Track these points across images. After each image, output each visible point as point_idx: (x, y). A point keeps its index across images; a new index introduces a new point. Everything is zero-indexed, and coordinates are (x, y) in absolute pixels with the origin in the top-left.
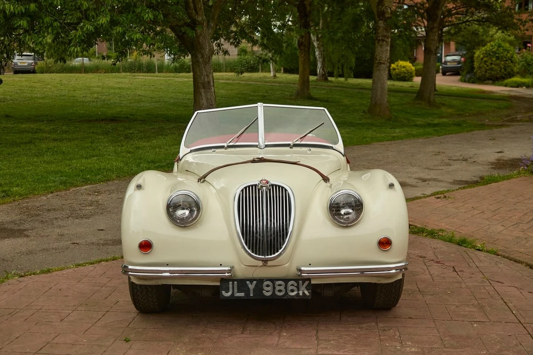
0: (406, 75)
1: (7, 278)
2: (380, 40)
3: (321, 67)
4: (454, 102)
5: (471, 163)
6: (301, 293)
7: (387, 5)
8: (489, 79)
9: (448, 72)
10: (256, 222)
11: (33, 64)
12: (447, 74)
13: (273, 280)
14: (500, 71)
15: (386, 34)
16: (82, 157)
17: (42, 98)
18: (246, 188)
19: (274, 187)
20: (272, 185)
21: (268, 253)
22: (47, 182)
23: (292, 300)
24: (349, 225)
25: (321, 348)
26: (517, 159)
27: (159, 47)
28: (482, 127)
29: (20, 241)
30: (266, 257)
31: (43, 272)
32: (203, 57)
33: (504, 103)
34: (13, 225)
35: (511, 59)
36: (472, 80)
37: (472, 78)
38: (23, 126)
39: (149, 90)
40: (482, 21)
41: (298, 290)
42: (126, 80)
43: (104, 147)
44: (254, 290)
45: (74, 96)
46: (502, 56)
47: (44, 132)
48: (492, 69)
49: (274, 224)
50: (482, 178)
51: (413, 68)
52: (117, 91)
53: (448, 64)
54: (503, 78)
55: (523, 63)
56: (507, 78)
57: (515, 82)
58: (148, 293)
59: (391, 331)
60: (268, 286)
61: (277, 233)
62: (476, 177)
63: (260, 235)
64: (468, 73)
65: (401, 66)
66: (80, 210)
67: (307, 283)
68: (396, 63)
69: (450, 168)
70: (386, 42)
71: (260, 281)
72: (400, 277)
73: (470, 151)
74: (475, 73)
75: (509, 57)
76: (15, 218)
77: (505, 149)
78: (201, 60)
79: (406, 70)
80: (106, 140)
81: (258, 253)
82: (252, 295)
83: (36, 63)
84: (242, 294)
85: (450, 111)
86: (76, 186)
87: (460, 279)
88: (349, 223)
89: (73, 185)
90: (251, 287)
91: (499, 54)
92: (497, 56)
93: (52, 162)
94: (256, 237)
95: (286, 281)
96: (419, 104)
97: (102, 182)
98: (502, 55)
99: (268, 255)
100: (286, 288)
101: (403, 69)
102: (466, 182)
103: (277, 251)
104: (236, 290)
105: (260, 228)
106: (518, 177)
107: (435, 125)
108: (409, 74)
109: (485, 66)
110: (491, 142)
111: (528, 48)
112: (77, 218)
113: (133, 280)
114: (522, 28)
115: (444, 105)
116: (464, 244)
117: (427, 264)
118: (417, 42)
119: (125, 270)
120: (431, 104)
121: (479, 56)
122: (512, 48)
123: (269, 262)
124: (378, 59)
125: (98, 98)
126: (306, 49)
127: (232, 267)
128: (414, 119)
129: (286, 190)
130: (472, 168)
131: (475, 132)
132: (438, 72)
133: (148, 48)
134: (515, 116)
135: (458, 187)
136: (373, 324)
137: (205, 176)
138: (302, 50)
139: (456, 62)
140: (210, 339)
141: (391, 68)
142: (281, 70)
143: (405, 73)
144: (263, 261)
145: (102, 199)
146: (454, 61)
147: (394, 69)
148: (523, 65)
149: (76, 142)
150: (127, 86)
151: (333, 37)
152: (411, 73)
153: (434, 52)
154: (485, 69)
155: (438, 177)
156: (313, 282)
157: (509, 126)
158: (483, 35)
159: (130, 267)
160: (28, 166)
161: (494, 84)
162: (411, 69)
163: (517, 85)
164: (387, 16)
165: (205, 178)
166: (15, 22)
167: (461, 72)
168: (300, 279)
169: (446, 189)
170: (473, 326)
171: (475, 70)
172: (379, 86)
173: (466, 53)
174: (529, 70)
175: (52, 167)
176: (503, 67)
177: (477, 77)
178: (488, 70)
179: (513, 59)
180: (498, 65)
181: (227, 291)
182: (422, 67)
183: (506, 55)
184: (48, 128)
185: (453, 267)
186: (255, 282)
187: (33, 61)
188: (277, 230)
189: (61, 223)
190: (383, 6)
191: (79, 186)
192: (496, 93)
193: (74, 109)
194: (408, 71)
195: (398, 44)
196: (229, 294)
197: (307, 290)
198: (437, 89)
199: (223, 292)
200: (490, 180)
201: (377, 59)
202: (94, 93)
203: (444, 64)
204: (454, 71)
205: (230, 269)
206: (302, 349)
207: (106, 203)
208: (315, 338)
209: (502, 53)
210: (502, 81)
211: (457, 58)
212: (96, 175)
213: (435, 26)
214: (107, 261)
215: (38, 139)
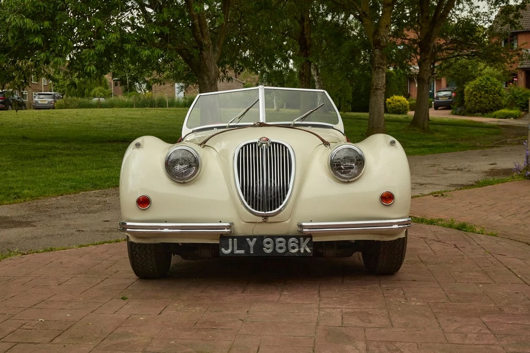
0: (401, 108)
1: (10, 255)
2: (377, 67)
3: (321, 100)
4: (447, 129)
5: (466, 172)
6: (302, 251)
7: (382, 35)
8: (478, 111)
9: (440, 107)
10: (256, 183)
11: (53, 102)
12: (439, 108)
13: (273, 237)
14: (489, 103)
15: (382, 62)
16: (93, 168)
17: (59, 125)
18: (245, 146)
19: (274, 145)
20: (273, 143)
21: (268, 209)
22: (57, 187)
23: (294, 257)
24: (350, 180)
25: (324, 303)
26: (509, 169)
27: (169, 77)
28: (474, 147)
29: (27, 229)
30: (267, 213)
31: (46, 251)
32: (209, 79)
33: (495, 130)
34: (21, 218)
35: (499, 93)
36: (463, 112)
37: (463, 111)
38: (39, 144)
39: (159, 120)
40: (470, 56)
41: (300, 248)
42: (139, 113)
43: (114, 160)
44: (255, 247)
45: (89, 124)
46: (490, 90)
47: (58, 148)
48: (481, 102)
49: (274, 184)
50: (477, 182)
51: (408, 102)
52: (130, 120)
53: (440, 99)
54: (492, 110)
55: (510, 95)
56: (496, 111)
57: (504, 114)
58: (147, 255)
59: (395, 290)
60: (268, 243)
61: (277, 193)
62: (472, 181)
63: (259, 196)
64: (459, 106)
65: (396, 100)
66: (87, 207)
67: (308, 240)
68: (391, 98)
69: (447, 176)
70: (382, 69)
71: (261, 238)
72: (403, 235)
73: (465, 164)
74: (465, 107)
75: (497, 91)
76: (23, 213)
77: (498, 162)
78: (207, 82)
79: (401, 104)
80: (116, 155)
81: (258, 209)
82: (252, 252)
83: (55, 101)
84: (242, 252)
85: (443, 136)
86: (85, 191)
87: (462, 253)
88: (350, 178)
89: (82, 189)
90: (252, 244)
91: (487, 88)
92: (485, 90)
93: (63, 172)
94: (256, 198)
95: (287, 237)
96: (414, 130)
97: (111, 187)
98: (490, 88)
99: (268, 211)
100: (287, 245)
101: (398, 103)
102: (462, 185)
103: (278, 207)
104: (236, 247)
105: (260, 189)
106: (512, 181)
107: (429, 146)
108: (404, 107)
109: (475, 99)
110: (484, 158)
111: (515, 82)
112: (84, 213)
113: (132, 239)
114: (509, 62)
115: (437, 131)
116: (464, 228)
117: (428, 243)
118: (410, 78)
119: (123, 227)
120: (425, 130)
121: (469, 91)
122: (499, 83)
123: (269, 218)
124: (375, 85)
125: (110, 125)
126: (307, 79)
127: (232, 224)
128: (409, 142)
129: (286, 148)
130: (467, 175)
131: (468, 151)
132: (431, 107)
133: (158, 76)
134: (504, 140)
135: (454, 189)
136: (376, 285)
137: (205, 142)
138: (303, 80)
139: (447, 97)
140: (210, 297)
141: (387, 102)
142: (284, 106)
143: (400, 106)
144: (263, 216)
145: (109, 200)
146: (445, 96)
147: (390, 103)
148: (510, 98)
149: (88, 157)
150: (139, 117)
151: (332, 67)
152: (406, 107)
153: (427, 82)
154: (475, 102)
155: (435, 182)
156: (315, 240)
157: (499, 147)
158: (472, 71)
159: (128, 224)
160: (41, 175)
161: (483, 115)
162: (406, 103)
163: (505, 116)
164: (382, 44)
165: (205, 143)
166: (31, 38)
167: (452, 106)
168: (301, 235)
169: (443, 190)
170: (479, 287)
171: (465, 103)
172: (376, 110)
173: (457, 89)
174: (516, 103)
175: (65, 176)
176: (491, 100)
177: (467, 110)
178: (477, 102)
179: (501, 92)
180: (487, 98)
181: (227, 249)
182: (415, 102)
183: (494, 88)
184: (62, 146)
185: (455, 245)
186: (255, 239)
187: (53, 100)
188: (277, 190)
189: (68, 217)
190: (378, 35)
191: (88, 191)
192: (486, 122)
193: (88, 133)
194: (402, 105)
195: (393, 80)
196: (229, 251)
197: (309, 247)
198: (430, 119)
199: (223, 249)
200: (485, 183)
201: (373, 86)
202: (108, 122)
203: (436, 99)
204: (446, 106)
205: (229, 224)
206: (303, 304)
207: (113, 203)
208: (317, 296)
209: (490, 87)
210: (491, 113)
211: (449, 93)
212: (105, 182)
213: (428, 57)
214: (110, 242)
215: (52, 154)
